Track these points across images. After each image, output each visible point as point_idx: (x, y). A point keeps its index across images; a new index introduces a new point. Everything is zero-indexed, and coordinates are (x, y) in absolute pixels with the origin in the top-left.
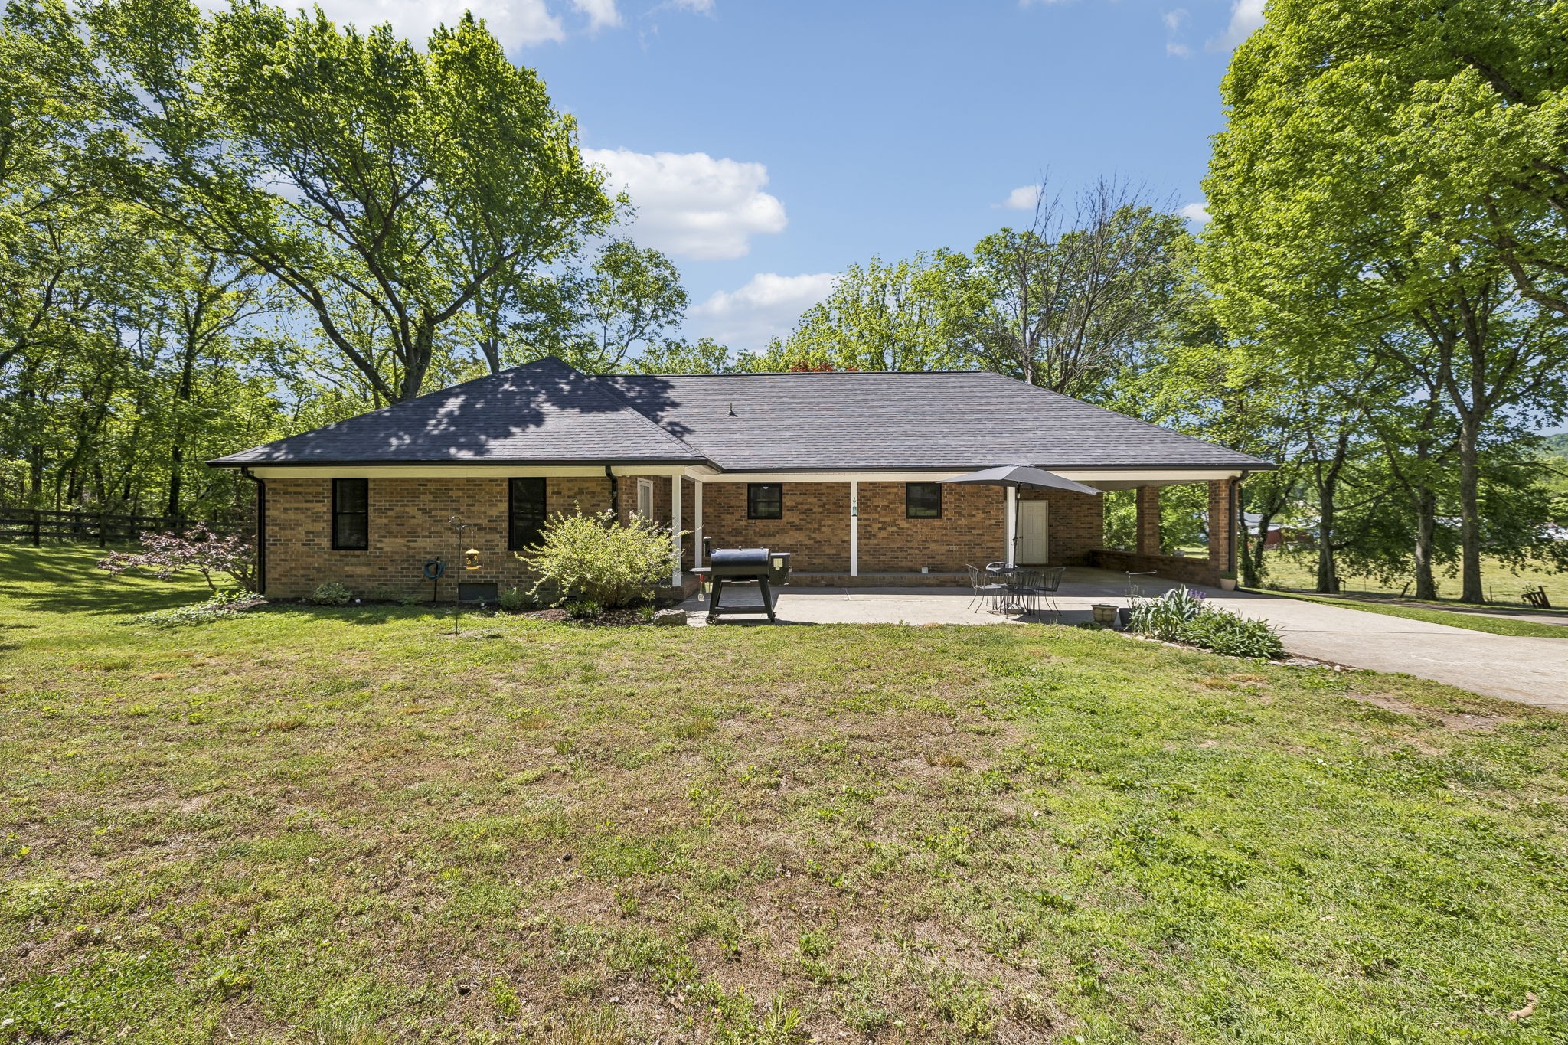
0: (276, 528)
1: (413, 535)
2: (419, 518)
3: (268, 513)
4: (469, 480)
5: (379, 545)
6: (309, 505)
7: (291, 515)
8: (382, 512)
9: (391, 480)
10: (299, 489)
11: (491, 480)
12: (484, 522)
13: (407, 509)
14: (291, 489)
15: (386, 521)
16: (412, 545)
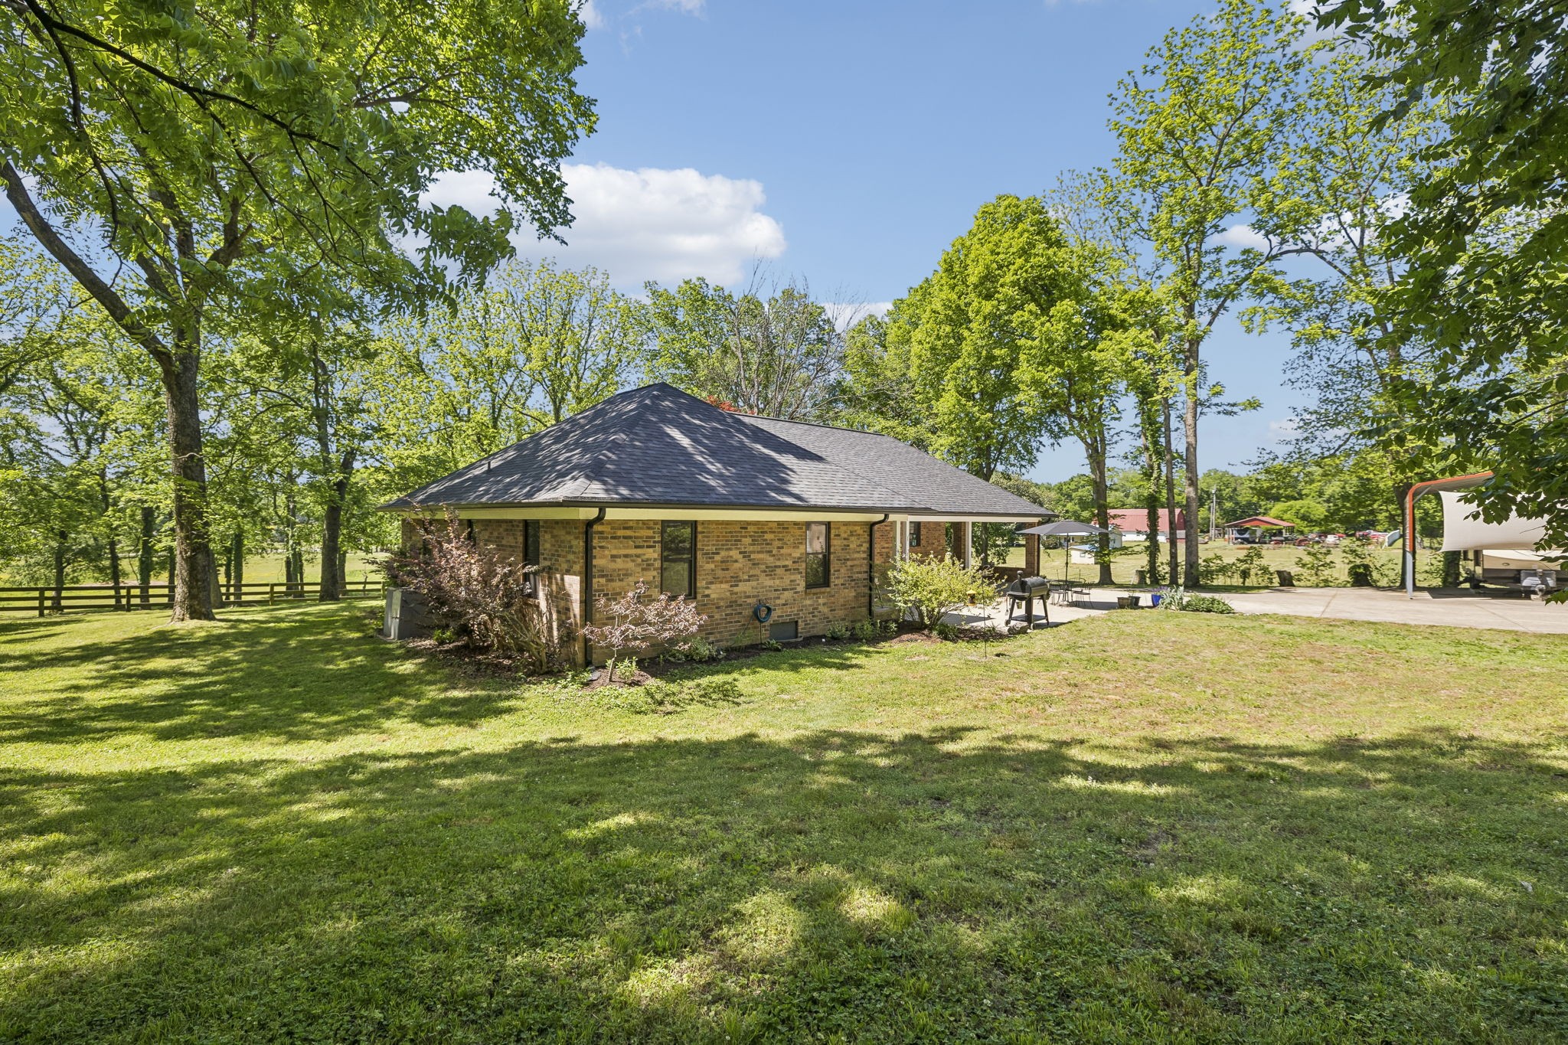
0: (603, 581)
1: (736, 580)
2: (742, 562)
3: (595, 562)
4: (779, 523)
5: (707, 592)
6: (639, 551)
7: (620, 564)
8: (710, 556)
9: (718, 523)
10: (628, 533)
11: (795, 523)
12: (789, 563)
13: (732, 553)
14: (620, 533)
15: (712, 566)
16: (736, 589)
